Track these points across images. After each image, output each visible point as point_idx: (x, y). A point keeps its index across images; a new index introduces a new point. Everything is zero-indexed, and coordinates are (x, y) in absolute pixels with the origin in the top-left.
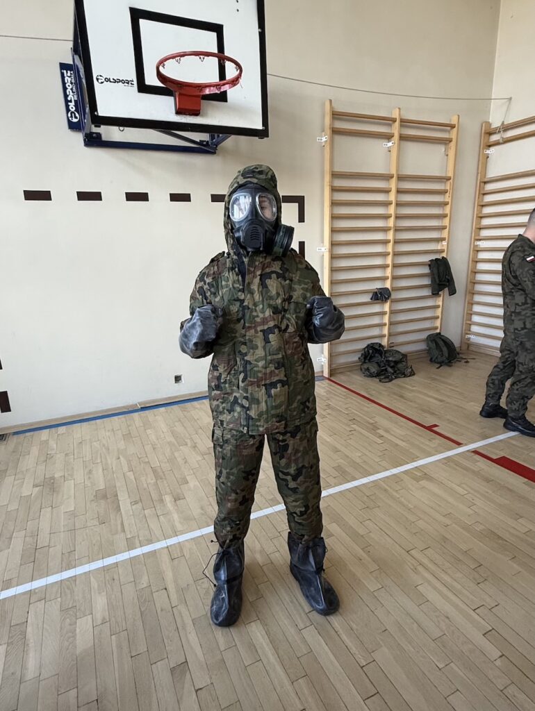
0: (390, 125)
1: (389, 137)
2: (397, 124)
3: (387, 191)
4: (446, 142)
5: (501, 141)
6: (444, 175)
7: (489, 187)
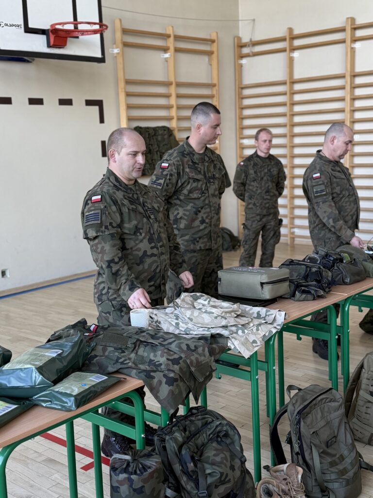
0: (166, 39)
1: (165, 50)
2: (172, 38)
3: (168, 96)
4: (209, 54)
5: (251, 54)
6: (210, 82)
7: (246, 92)
